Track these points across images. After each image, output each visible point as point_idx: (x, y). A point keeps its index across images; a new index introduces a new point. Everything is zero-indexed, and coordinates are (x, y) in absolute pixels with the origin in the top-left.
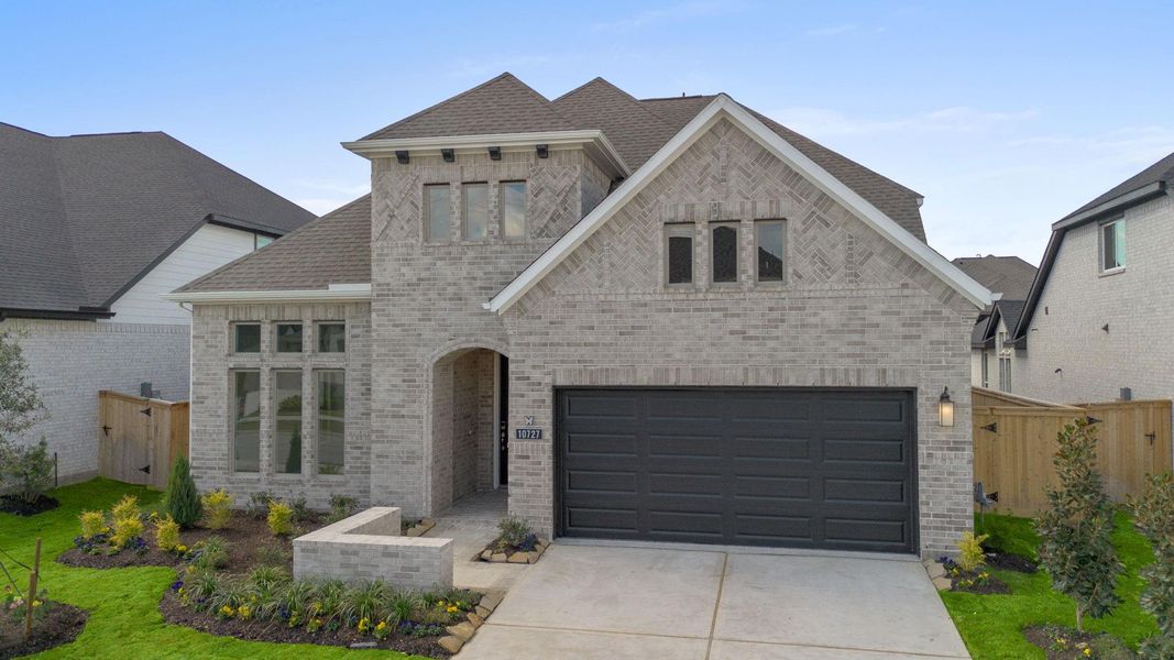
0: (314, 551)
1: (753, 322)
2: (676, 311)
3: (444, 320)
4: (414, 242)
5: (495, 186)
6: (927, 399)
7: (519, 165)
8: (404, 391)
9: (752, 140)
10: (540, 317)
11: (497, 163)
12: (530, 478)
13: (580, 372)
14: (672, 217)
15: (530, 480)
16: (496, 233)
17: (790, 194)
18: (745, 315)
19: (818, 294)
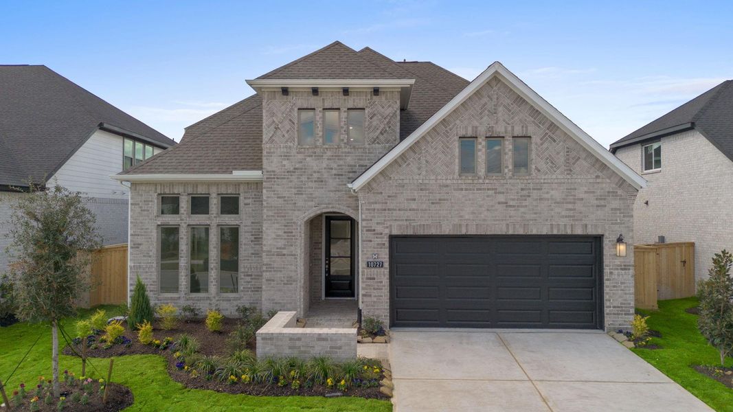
0: (271, 339)
1: (512, 197)
2: (466, 190)
3: (311, 194)
4: (292, 144)
5: (345, 112)
6: (610, 241)
7: (360, 100)
8: (285, 239)
9: (511, 90)
10: (381, 193)
11: (346, 97)
12: (375, 291)
13: (407, 227)
14: (464, 133)
15: (375, 293)
16: (345, 141)
17: (533, 122)
18: (507, 193)
19: (549, 181)
